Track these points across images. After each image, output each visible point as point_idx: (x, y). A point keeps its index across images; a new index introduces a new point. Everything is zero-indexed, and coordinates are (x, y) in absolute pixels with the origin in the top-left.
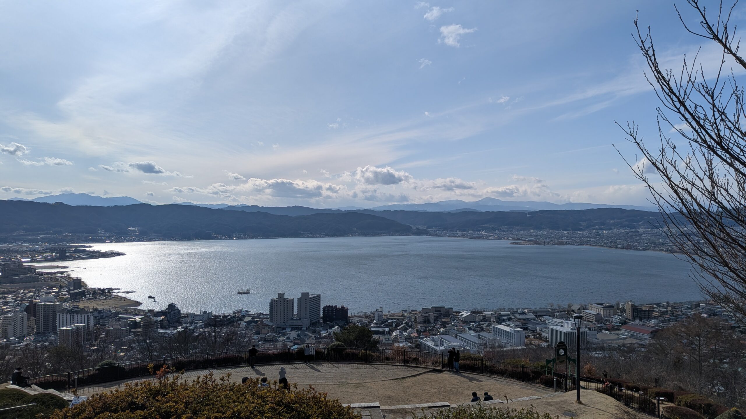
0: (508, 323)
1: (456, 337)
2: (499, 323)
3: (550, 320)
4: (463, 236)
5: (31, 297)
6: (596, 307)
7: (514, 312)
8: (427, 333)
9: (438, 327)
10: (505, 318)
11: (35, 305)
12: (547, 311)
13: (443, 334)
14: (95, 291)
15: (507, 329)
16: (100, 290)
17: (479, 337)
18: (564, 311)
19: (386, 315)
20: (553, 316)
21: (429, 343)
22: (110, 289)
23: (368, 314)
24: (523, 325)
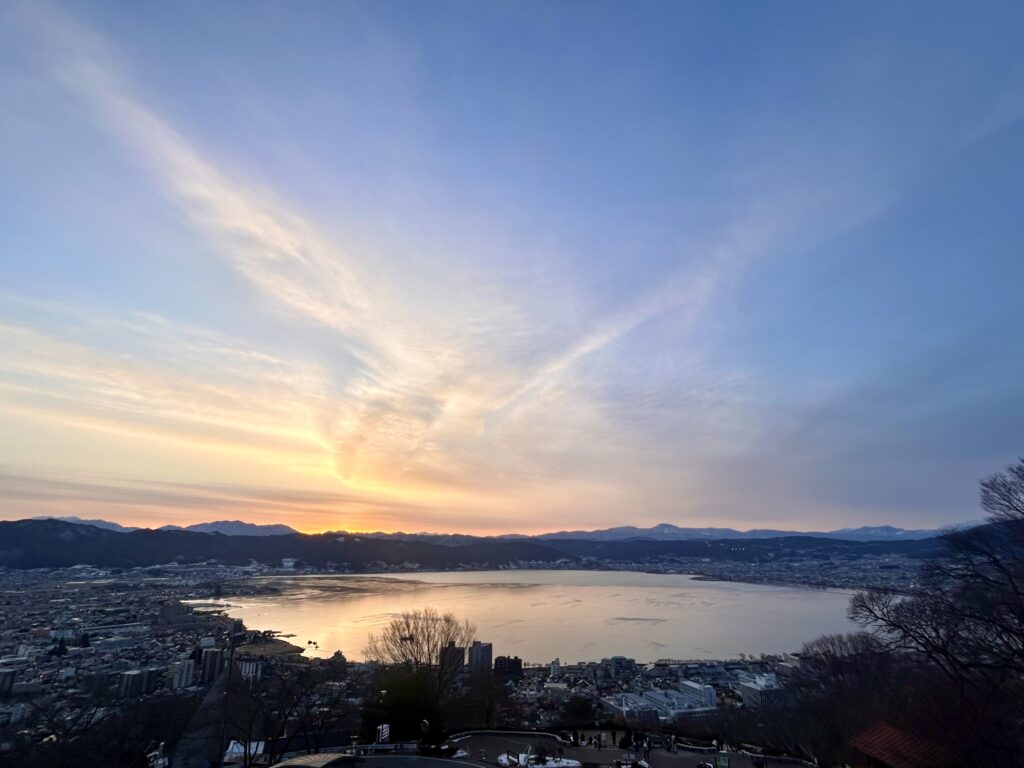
0: (697, 678)
1: (641, 695)
2: (687, 677)
3: (742, 674)
4: (639, 570)
5: (191, 640)
6: (792, 659)
7: (702, 665)
8: (608, 690)
9: (620, 682)
10: (692, 671)
11: (201, 651)
12: (738, 663)
13: (626, 691)
14: (256, 634)
15: (696, 686)
16: (259, 632)
17: (666, 695)
18: (756, 663)
19: (563, 668)
20: (745, 669)
21: (612, 703)
22: (270, 632)
23: (544, 666)
24: (713, 679)
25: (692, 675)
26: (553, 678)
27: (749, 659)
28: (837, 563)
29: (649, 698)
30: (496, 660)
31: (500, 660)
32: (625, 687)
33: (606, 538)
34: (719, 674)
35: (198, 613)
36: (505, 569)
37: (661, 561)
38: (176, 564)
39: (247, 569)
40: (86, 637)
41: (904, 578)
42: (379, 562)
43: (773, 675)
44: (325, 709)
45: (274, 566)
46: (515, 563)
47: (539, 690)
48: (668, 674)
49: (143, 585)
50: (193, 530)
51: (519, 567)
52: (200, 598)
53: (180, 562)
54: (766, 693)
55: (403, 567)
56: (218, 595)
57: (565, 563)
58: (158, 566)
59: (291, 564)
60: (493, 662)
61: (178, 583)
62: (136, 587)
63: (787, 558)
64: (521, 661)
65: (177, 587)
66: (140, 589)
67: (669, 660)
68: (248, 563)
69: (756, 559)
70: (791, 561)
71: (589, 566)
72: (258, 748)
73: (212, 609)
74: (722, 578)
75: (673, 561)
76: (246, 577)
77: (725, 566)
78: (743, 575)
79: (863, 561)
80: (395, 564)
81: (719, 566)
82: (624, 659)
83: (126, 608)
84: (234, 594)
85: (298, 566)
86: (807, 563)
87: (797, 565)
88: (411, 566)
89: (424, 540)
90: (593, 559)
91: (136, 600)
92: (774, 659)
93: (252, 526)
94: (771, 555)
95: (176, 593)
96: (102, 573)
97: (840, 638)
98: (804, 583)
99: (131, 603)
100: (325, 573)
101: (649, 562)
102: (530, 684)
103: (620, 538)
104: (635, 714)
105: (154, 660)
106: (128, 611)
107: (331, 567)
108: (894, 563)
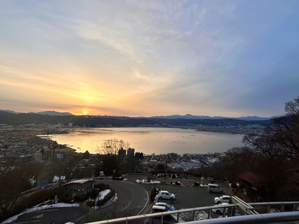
2: (192, 159)
3: (209, 158)
4: (180, 128)
5: (40, 147)
6: (223, 154)
7: (197, 155)
8: (169, 162)
9: (173, 160)
10: (194, 157)
11: (44, 150)
12: (208, 155)
13: (174, 162)
14: (61, 145)
15: (195, 161)
16: (62, 145)
17: (186, 164)
18: (213, 155)
19: (156, 156)
20: (210, 157)
21: (170, 166)
22: (65, 145)
23: (150, 155)
24: (200, 159)
25: (194, 158)
26: (153, 159)
27: (211, 154)
28: (239, 127)
29: (181, 164)
30: (136, 153)
31: (137, 153)
32: (174, 161)
33: (170, 118)
34: (202, 158)
35: (42, 139)
36: (139, 127)
37: (187, 125)
38: (34, 124)
39: (57, 126)
40: (6, 145)
41: (259, 131)
42: (100, 124)
43: (218, 158)
44: (84, 167)
45: (66, 125)
46: (142, 125)
47: (148, 162)
48: (187, 158)
49: (24, 130)
50: (39, 113)
51: (143, 127)
52: (43, 134)
53: (35, 123)
54: (216, 163)
55: (107, 126)
56: (48, 134)
57: (158, 125)
58: (28, 125)
59: (72, 124)
60: (135, 154)
61: (35, 130)
62: (21, 131)
63: (224, 125)
64: (143, 154)
65: (35, 131)
66: (23, 131)
67: (187, 154)
68: (58, 124)
69: (216, 125)
70: (226, 126)
71: (165, 126)
72: (63, 178)
73: (46, 138)
74: (205, 130)
75: (190, 125)
76: (57, 128)
77: (206, 127)
78: (211, 130)
79: (247, 126)
80: (104, 125)
81: (204, 127)
82: (174, 153)
83: (19, 137)
84: (53, 134)
85: (74, 125)
86: (231, 127)
87: (228, 127)
88: (109, 125)
89: (114, 118)
90: (166, 124)
91: (22, 135)
92: (218, 154)
93: (58, 113)
94: (220, 124)
95: (34, 133)
96: (10, 127)
97: (239, 148)
98: (229, 132)
99: (20, 136)
100: (82, 127)
101: (183, 125)
102: (146, 160)
103: (175, 118)
104: (177, 169)
105: (29, 153)
106: (20, 138)
107: (84, 126)
108: (256, 127)
